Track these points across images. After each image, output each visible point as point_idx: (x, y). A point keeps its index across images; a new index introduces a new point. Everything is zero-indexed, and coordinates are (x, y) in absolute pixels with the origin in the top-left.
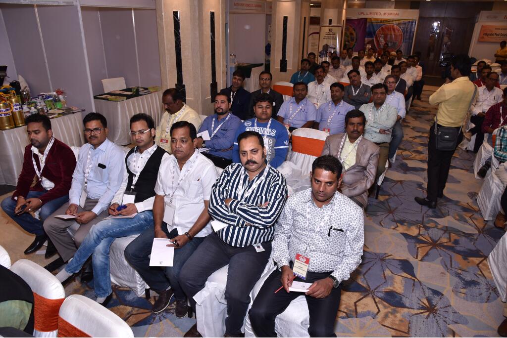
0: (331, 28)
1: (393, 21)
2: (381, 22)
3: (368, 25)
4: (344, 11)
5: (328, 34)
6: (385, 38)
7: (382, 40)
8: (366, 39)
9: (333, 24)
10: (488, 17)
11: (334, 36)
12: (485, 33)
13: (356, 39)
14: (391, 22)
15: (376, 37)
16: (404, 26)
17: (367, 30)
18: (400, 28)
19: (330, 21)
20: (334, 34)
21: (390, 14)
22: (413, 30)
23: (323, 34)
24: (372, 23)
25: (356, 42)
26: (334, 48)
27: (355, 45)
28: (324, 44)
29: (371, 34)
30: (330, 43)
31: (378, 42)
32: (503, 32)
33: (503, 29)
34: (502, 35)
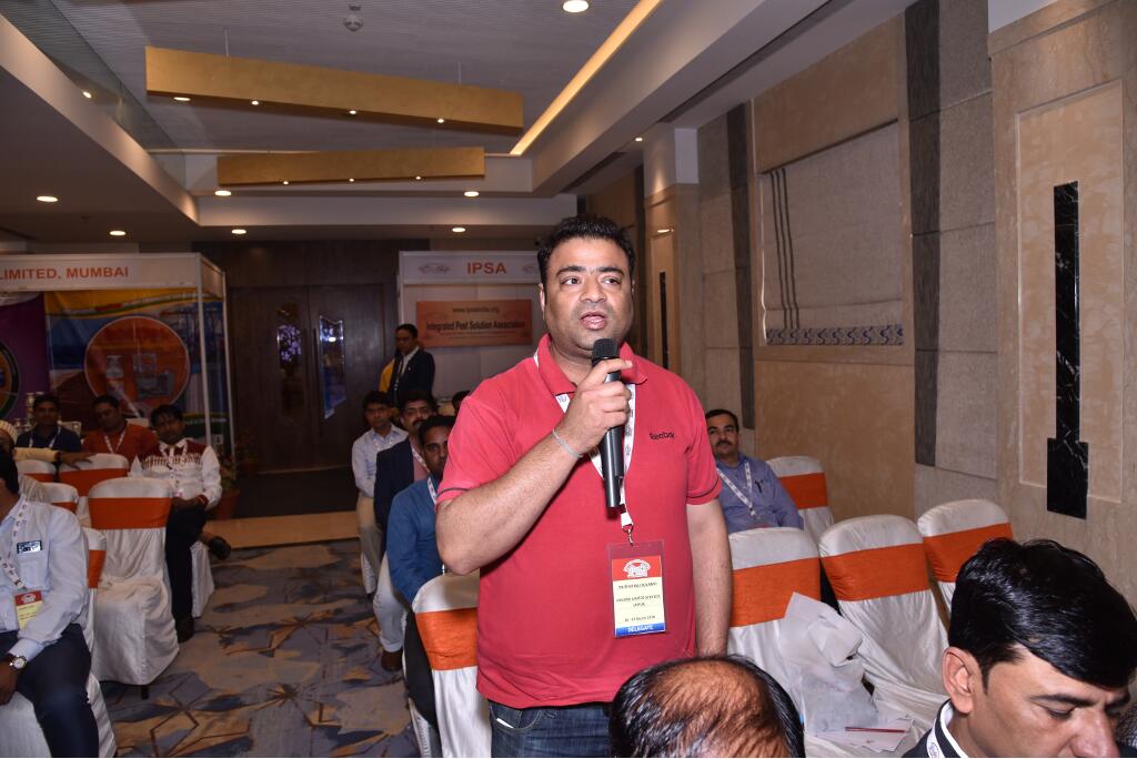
1: (140, 306)
2: (100, 310)
3: (49, 326)
6: (126, 361)
7: (113, 372)
8: (53, 373)
10: (424, 269)
12: (430, 323)
13: (15, 378)
14: (136, 311)
15: (92, 364)
16: (181, 320)
17: (50, 343)
18: (171, 326)
21: (95, 273)
22: (218, 331)
24: (65, 315)
25: (15, 388)
27: (12, 399)
29: (72, 354)
31: (102, 379)
32: (478, 318)
33: (469, 310)
34: (474, 326)
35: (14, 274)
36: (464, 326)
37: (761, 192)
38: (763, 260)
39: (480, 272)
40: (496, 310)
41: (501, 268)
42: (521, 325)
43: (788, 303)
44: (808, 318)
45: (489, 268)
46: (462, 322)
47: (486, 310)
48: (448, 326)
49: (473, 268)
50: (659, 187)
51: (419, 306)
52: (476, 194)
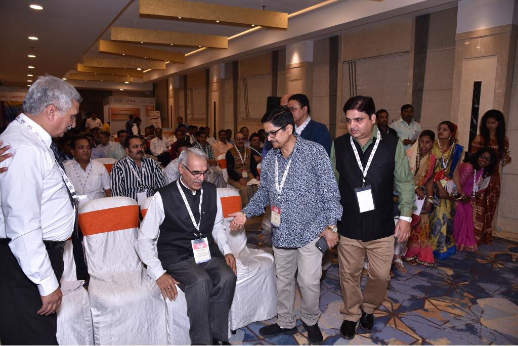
10: (116, 101)
12: (112, 113)
32: (124, 112)
33: (123, 110)
34: (124, 115)
35: (14, 97)
36: (121, 115)
37: (189, 92)
38: (189, 105)
39: (129, 102)
40: (130, 111)
41: (134, 101)
42: (137, 115)
43: (193, 114)
44: (196, 116)
45: (131, 101)
46: (121, 113)
47: (127, 110)
48: (117, 114)
49: (128, 101)
50: (171, 87)
51: (109, 109)
52: (128, 83)
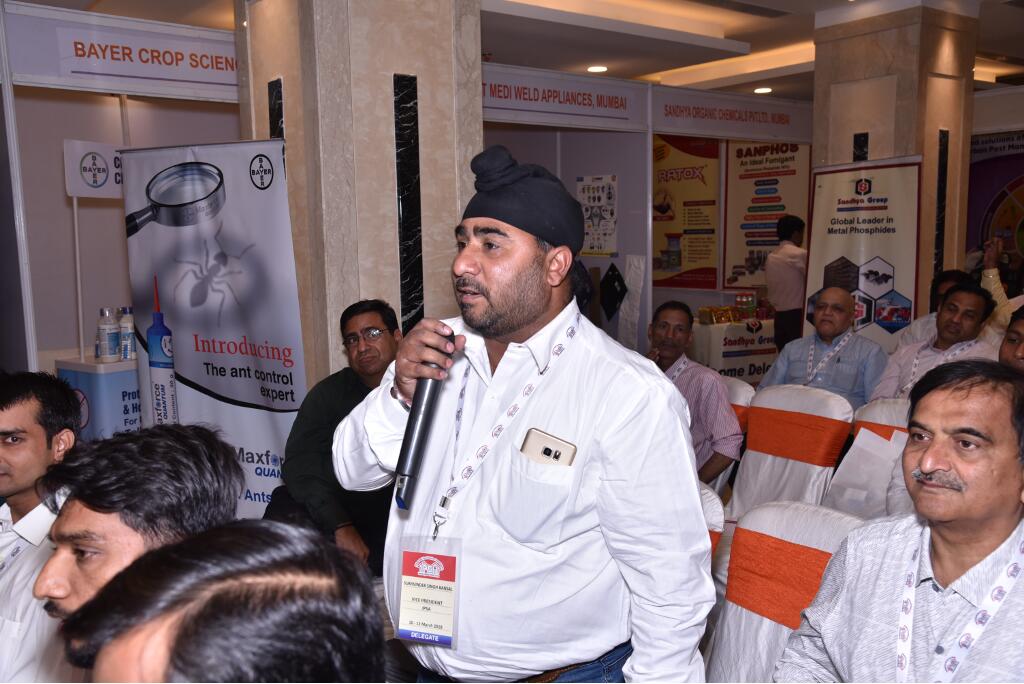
0: (863, 175)
4: (943, 90)
5: (852, 206)
9: (874, 154)
11: (879, 214)
19: (861, 141)
20: (882, 204)
23: (825, 211)
26: (879, 278)
28: (832, 257)
30: (862, 252)
